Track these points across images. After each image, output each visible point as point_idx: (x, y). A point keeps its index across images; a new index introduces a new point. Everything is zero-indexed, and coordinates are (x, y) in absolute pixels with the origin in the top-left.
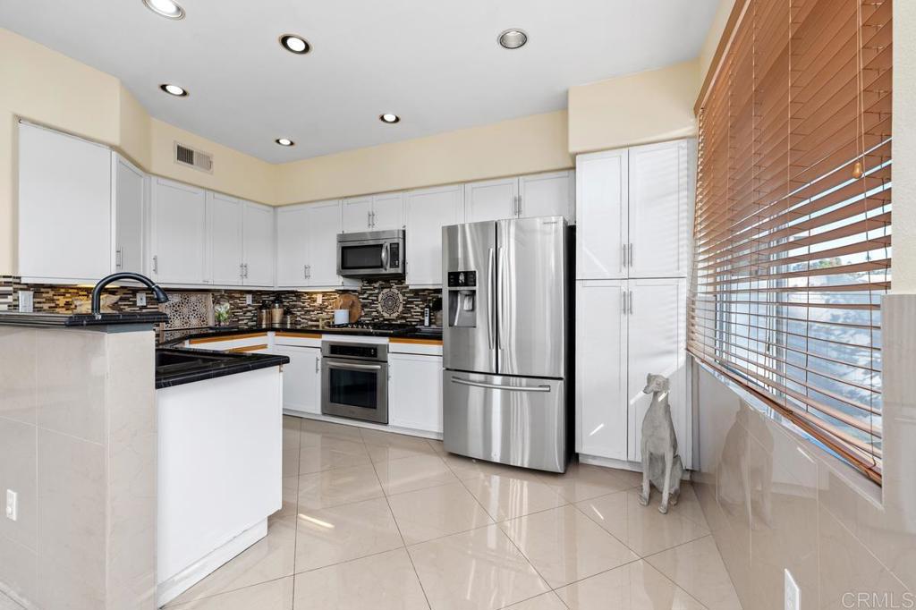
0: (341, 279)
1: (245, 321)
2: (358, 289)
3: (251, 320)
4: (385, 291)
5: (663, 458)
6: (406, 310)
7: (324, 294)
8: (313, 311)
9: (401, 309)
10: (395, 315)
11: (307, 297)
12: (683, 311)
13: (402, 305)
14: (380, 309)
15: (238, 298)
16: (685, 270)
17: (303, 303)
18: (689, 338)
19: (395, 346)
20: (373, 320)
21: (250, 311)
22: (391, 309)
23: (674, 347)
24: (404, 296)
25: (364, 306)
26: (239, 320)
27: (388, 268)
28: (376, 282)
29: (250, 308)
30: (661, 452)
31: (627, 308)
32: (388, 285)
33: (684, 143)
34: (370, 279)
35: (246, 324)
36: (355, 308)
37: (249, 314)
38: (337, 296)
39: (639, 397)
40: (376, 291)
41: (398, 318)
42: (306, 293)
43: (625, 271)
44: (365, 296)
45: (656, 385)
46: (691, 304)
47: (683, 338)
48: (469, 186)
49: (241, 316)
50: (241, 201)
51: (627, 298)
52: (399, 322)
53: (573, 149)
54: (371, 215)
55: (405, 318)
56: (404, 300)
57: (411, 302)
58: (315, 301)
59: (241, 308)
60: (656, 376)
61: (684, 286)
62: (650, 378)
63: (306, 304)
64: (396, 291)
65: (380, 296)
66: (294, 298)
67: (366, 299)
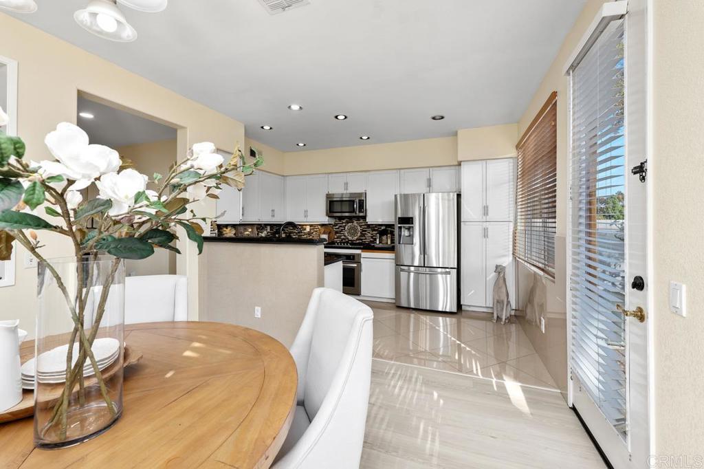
0: (327, 218)
2: (333, 223)
4: (350, 224)
5: (503, 302)
6: (363, 235)
7: (311, 226)
9: (359, 234)
10: (356, 238)
11: (301, 227)
12: (511, 237)
13: (359, 232)
14: (346, 234)
16: (512, 219)
18: (514, 249)
19: (364, 254)
20: (342, 240)
22: (353, 235)
23: (507, 253)
24: (361, 227)
25: (336, 233)
27: (358, 213)
28: (345, 220)
30: (502, 298)
31: (486, 235)
32: (352, 221)
33: (511, 160)
34: (341, 218)
36: (331, 233)
38: (319, 227)
39: (492, 275)
40: (344, 224)
42: (301, 225)
43: (484, 217)
45: (499, 270)
46: (515, 233)
47: (511, 249)
48: (402, 171)
50: (271, 174)
51: (485, 230)
52: (358, 242)
53: (460, 159)
54: (346, 184)
55: (362, 239)
56: (361, 230)
57: (365, 231)
58: (305, 229)
60: (500, 266)
61: (512, 225)
62: (497, 267)
64: (356, 225)
65: (346, 227)
67: (338, 228)
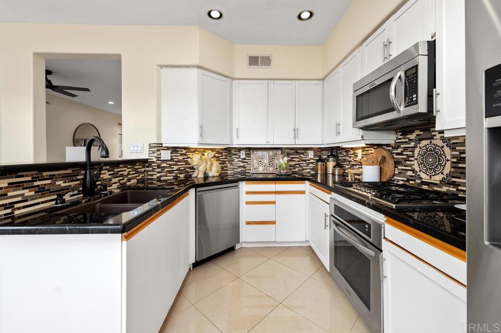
0: (361, 132)
1: (308, 170)
2: (392, 142)
3: (312, 169)
4: (424, 143)
6: (458, 172)
8: (356, 165)
9: (448, 169)
10: (438, 178)
11: (352, 152)
13: (449, 164)
14: (417, 168)
15: (303, 154)
17: (350, 157)
20: (408, 180)
21: (312, 163)
22: (432, 169)
24: (453, 149)
25: (398, 162)
26: (303, 170)
27: (402, 108)
28: (412, 132)
29: (312, 161)
32: (429, 136)
35: (309, 173)
36: (386, 165)
37: (311, 165)
40: (412, 144)
41: (443, 182)
42: (352, 149)
44: (399, 151)
49: (305, 166)
50: (294, 81)
52: (444, 189)
54: (387, 45)
55: (455, 184)
56: (453, 157)
58: (357, 156)
59: (305, 161)
63: (352, 158)
64: (440, 143)
65: (417, 151)
66: (345, 154)
67: (401, 154)
